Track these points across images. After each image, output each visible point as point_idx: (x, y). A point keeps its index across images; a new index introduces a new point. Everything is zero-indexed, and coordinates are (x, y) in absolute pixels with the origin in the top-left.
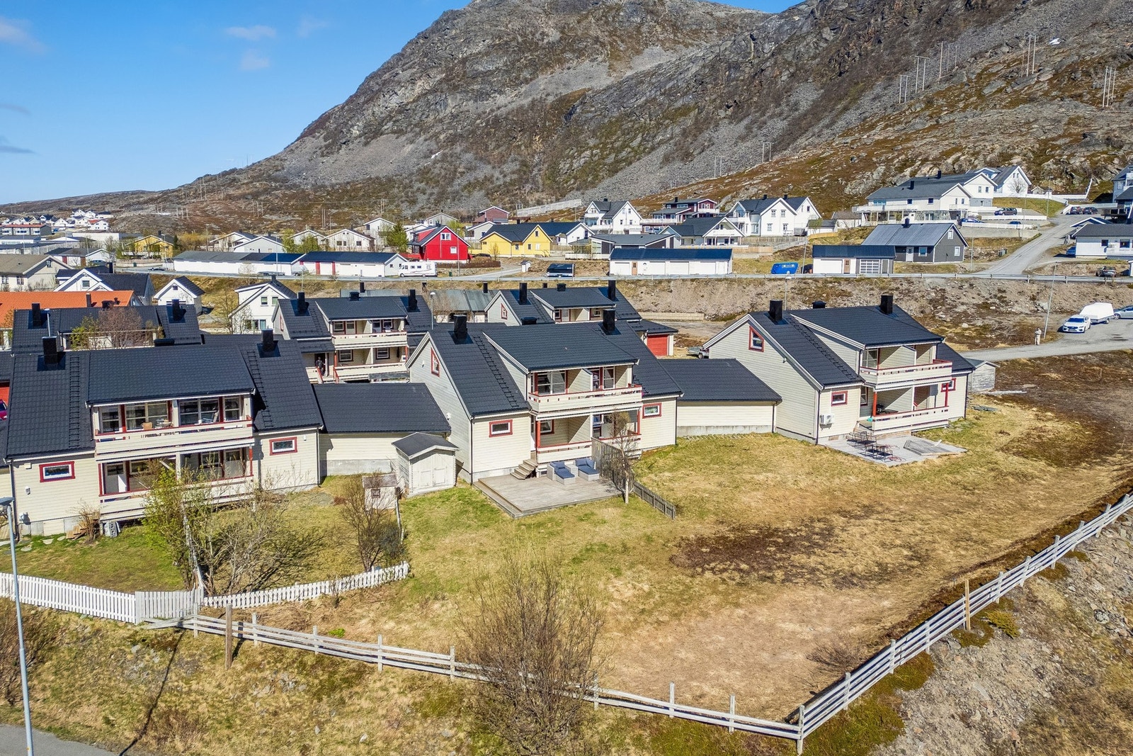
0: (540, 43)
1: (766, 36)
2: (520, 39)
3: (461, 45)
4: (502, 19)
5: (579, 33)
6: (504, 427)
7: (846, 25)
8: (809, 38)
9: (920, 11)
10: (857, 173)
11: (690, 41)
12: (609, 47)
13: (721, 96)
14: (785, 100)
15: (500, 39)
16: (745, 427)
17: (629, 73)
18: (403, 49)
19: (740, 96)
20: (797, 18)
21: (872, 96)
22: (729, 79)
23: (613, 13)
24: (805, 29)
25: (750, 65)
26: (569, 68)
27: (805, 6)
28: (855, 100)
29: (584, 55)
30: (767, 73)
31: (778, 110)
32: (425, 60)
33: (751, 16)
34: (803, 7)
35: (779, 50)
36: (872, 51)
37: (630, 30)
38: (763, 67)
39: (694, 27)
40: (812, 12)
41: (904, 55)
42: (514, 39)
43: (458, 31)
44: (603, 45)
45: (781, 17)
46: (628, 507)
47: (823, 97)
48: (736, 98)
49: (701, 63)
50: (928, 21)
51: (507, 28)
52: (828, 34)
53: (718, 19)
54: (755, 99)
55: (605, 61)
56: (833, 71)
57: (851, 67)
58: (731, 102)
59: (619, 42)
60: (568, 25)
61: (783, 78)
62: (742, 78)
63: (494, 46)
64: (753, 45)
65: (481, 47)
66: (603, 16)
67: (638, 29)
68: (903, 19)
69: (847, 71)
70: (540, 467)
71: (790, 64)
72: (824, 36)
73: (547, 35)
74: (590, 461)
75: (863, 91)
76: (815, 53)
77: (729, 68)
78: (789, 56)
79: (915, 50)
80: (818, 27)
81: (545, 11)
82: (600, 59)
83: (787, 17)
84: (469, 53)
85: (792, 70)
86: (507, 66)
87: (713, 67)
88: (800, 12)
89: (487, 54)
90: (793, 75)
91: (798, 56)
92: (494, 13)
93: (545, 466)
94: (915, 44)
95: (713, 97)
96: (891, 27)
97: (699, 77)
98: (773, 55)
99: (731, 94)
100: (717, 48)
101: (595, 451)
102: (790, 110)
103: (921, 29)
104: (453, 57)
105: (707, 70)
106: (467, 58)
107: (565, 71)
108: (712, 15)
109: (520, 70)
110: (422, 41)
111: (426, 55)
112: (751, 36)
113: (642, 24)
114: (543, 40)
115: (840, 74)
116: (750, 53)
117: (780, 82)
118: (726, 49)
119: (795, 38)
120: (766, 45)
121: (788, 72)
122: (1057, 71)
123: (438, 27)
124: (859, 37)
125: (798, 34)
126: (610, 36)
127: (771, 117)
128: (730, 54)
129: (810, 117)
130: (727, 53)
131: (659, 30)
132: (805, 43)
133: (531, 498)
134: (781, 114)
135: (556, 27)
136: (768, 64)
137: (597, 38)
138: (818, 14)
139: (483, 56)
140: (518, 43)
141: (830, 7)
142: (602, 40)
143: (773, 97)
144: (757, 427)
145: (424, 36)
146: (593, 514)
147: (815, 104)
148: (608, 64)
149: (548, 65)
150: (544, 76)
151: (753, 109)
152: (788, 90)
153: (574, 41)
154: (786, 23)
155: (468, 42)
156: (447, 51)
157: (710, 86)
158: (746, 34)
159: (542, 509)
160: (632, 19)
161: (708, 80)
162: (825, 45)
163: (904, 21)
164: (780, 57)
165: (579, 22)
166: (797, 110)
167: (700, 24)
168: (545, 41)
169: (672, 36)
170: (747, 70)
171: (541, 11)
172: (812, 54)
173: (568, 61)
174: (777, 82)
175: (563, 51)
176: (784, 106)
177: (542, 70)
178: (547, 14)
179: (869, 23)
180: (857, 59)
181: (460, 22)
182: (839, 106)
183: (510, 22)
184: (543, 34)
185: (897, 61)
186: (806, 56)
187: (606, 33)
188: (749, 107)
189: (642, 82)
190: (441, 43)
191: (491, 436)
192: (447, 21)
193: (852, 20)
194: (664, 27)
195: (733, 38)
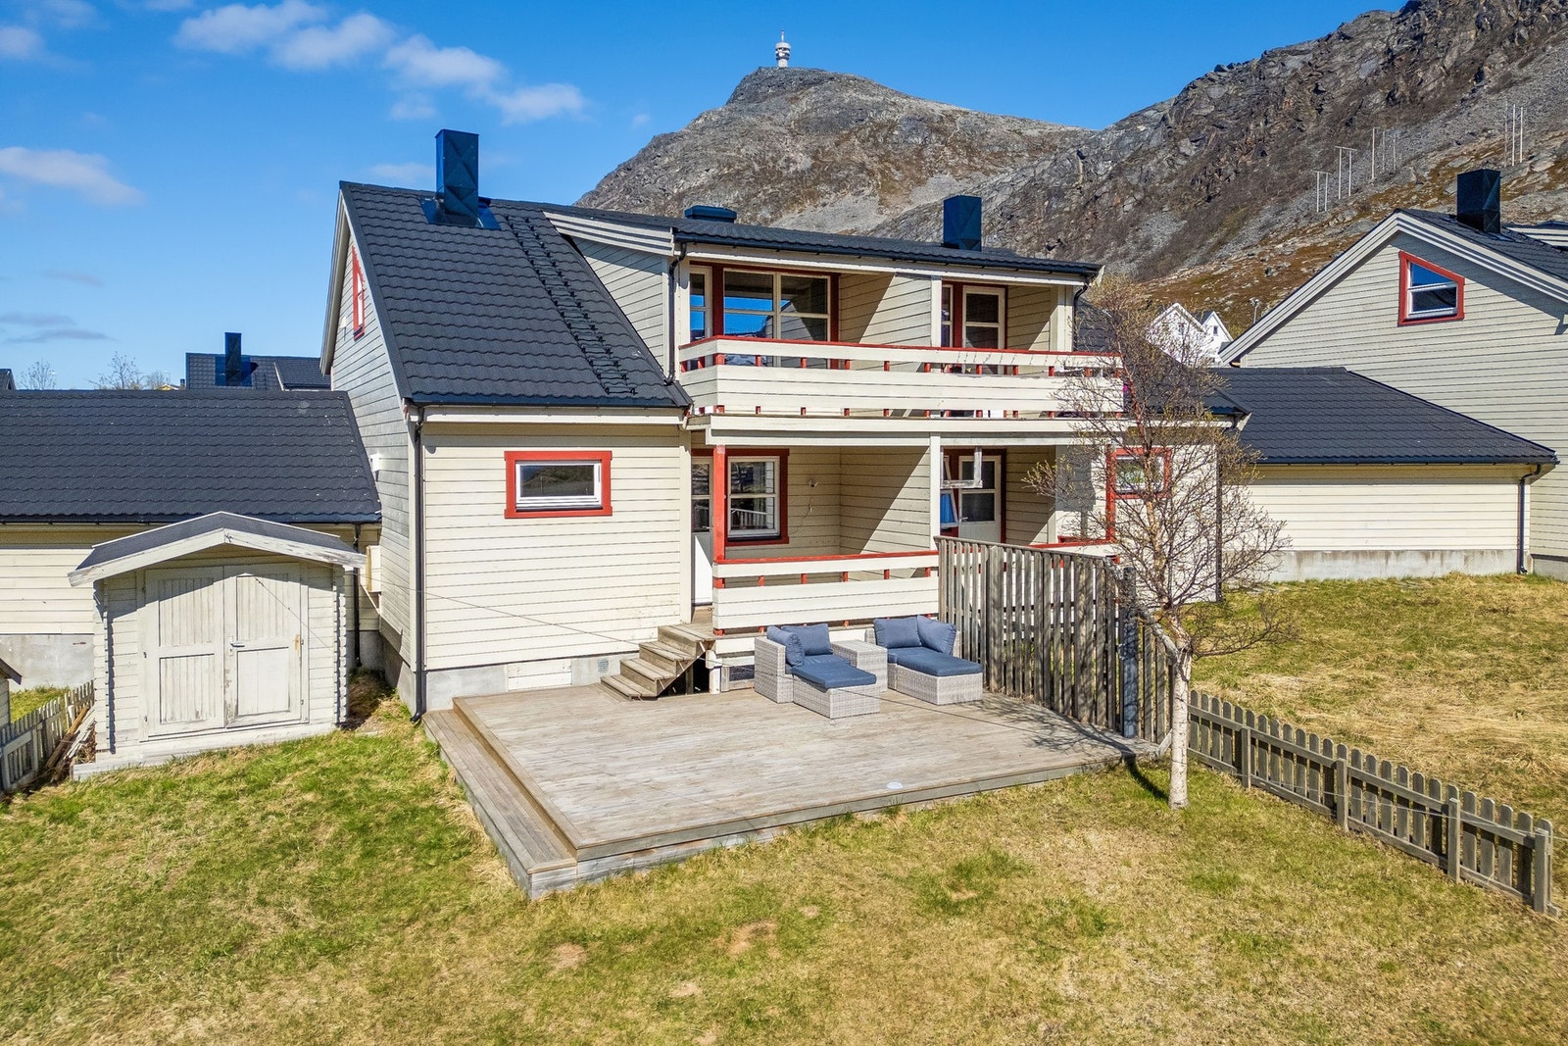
0: (785, 172)
1: (1100, 153)
2: (757, 168)
3: (676, 177)
4: (733, 141)
5: (838, 158)
6: (575, 478)
7: (1213, 135)
8: (1161, 154)
9: (1320, 111)
10: (1280, 289)
11: (992, 167)
12: (879, 177)
13: (1039, 235)
14: (1130, 236)
15: (730, 167)
16: (1426, 554)
17: (908, 208)
18: (599, 186)
19: (1066, 233)
20: (1142, 128)
21: (1259, 225)
22: (1049, 211)
23: (885, 132)
24: (1154, 142)
25: (1078, 192)
26: (824, 205)
27: (1152, 112)
28: (1233, 231)
29: (845, 186)
30: (1103, 201)
31: (1121, 250)
32: (628, 197)
33: (1074, 134)
34: (1151, 113)
35: (1119, 170)
36: (1254, 166)
37: (908, 153)
38: (1097, 194)
39: (997, 149)
40: (1164, 119)
41: (1301, 168)
42: (749, 167)
43: (672, 159)
44: (871, 173)
45: (1119, 126)
46: (1192, 823)
47: (1186, 229)
48: (1061, 236)
49: (1009, 190)
50: (1333, 122)
51: (739, 153)
52: (1187, 147)
53: (1029, 139)
54: (1088, 236)
55: (875, 195)
56: (1199, 196)
57: (1225, 190)
58: (1053, 242)
59: (893, 170)
60: (823, 148)
61: (1127, 208)
62: (1067, 209)
63: (721, 177)
64: (1081, 165)
65: (703, 178)
66: (870, 136)
67: (919, 153)
68: (1296, 121)
69: (1219, 195)
70: (723, 645)
71: (1135, 188)
72: (1182, 150)
73: (795, 162)
74: (933, 630)
75: (1245, 219)
76: (1171, 174)
77: (1049, 196)
78: (1134, 178)
79: (1317, 163)
80: (1172, 138)
81: (791, 131)
82: (867, 191)
83: (1128, 127)
84: (686, 187)
85: (1138, 197)
86: (738, 202)
87: (1026, 195)
88: (1146, 120)
89: (712, 187)
90: (1140, 204)
91: (1147, 178)
92: (721, 135)
93: (747, 643)
94: (1316, 154)
95: (1027, 236)
96: (1279, 133)
97: (1007, 210)
98: (1110, 177)
99: (1052, 232)
100: (1031, 170)
101: (951, 591)
102: (1139, 249)
103: (1325, 134)
104: (665, 193)
105: (1018, 200)
106: (684, 193)
107: (819, 209)
108: (1020, 134)
109: (757, 207)
110: (623, 174)
111: (628, 191)
112: (1079, 153)
113: (924, 145)
114: (788, 167)
115: (1209, 199)
116: (1077, 176)
117: (1122, 213)
118: (1043, 171)
119: (1140, 155)
120: (1101, 165)
121: (1133, 199)
122: (1559, 156)
123: (644, 157)
124: (1233, 148)
125: (1145, 148)
126: (881, 162)
127: (1112, 259)
128: (1049, 178)
129: (1168, 257)
130: (1045, 176)
131: (948, 153)
132: (1155, 160)
133: (657, 775)
134: (1125, 255)
135: (806, 151)
136: (1104, 189)
137: (863, 164)
138: (1172, 122)
139: (706, 190)
140: (754, 172)
141: (1189, 111)
142: (869, 167)
143: (1113, 233)
144: (1468, 555)
145: (627, 168)
146: (1001, 865)
147: (1176, 239)
148: (878, 198)
149: (795, 200)
150: (790, 215)
151: (1085, 250)
152: (1135, 222)
153: (831, 169)
154: (1127, 134)
155: (685, 171)
156: (658, 185)
157: (1022, 221)
158: (1071, 150)
159: (702, 832)
160: (910, 139)
161: (1019, 213)
162: (1184, 162)
163: (1298, 125)
164: (1120, 180)
165: (837, 144)
166: (1149, 248)
167: (1004, 146)
168: (792, 169)
169: (966, 161)
170: (1074, 199)
171: (785, 131)
172: (1166, 175)
173: (821, 195)
174: (1117, 214)
175: (816, 183)
176: (1130, 244)
177: (788, 208)
178: (794, 135)
179: (1247, 130)
180: (1232, 178)
181: (676, 148)
182: (1211, 240)
183: (743, 145)
184: (788, 160)
185: (1293, 177)
186: (1158, 177)
187: (875, 159)
188: (1079, 248)
189: (926, 219)
190: (650, 175)
191: (513, 512)
192: (657, 147)
193: (1222, 128)
194: (955, 149)
195: (1053, 157)
